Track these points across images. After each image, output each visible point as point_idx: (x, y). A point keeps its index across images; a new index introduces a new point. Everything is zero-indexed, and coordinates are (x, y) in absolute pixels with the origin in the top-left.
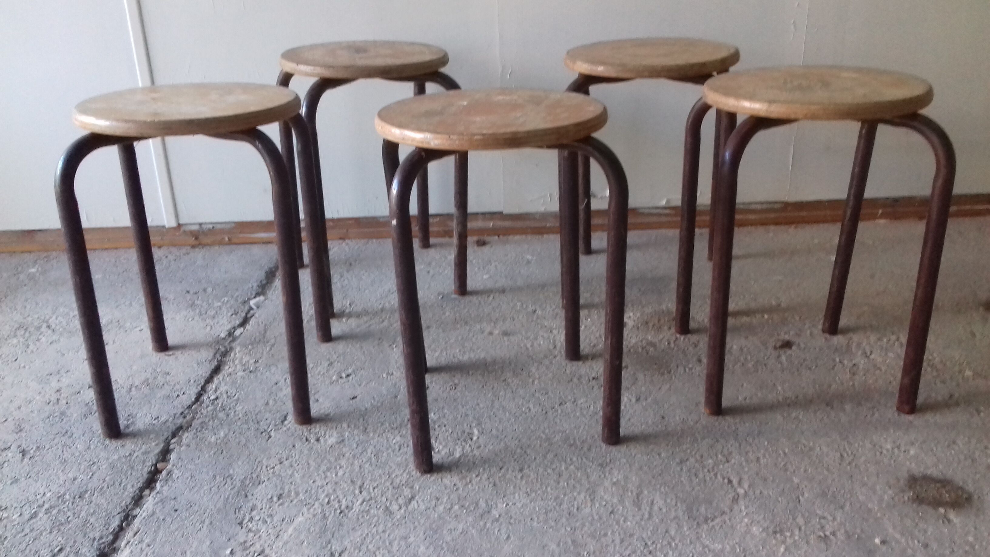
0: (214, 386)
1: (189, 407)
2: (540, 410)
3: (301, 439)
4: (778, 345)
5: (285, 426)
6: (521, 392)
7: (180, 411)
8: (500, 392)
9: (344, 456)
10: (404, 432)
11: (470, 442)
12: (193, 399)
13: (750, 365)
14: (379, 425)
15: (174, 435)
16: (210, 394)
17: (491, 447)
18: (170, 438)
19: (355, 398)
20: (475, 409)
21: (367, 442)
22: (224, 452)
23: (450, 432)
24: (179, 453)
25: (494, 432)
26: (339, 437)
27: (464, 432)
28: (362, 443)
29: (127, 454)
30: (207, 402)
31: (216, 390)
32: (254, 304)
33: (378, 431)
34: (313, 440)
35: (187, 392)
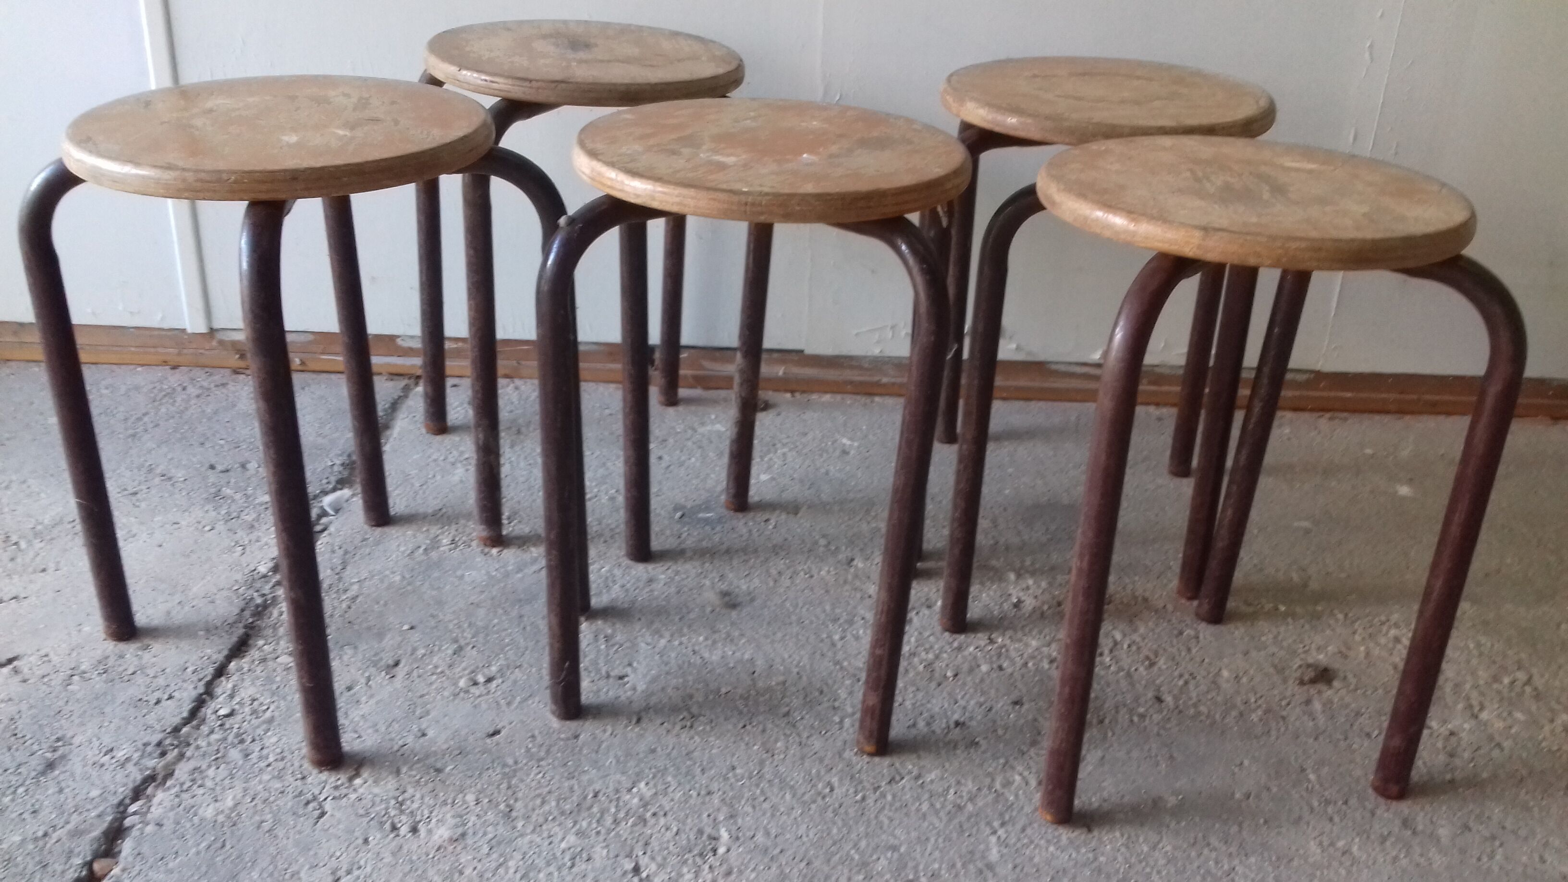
0: (230, 685)
1: (176, 730)
2: (852, 790)
3: (382, 824)
4: (1306, 678)
5: (355, 790)
6: (817, 744)
7: (156, 738)
8: (776, 741)
9: (461, 873)
10: (584, 824)
12: (185, 714)
13: (1254, 717)
14: (538, 801)
15: (137, 793)
16: (219, 705)
17: (753, 875)
18: (127, 801)
19: (496, 733)
20: (726, 779)
21: (511, 841)
22: (228, 846)
23: (675, 829)
24: (139, 842)
25: (760, 838)
26: (456, 826)
27: (700, 832)
28: (499, 843)
29: (40, 834)
30: (212, 720)
31: (232, 696)
32: (330, 505)
33: (534, 818)
34: (404, 830)
35: (176, 694)
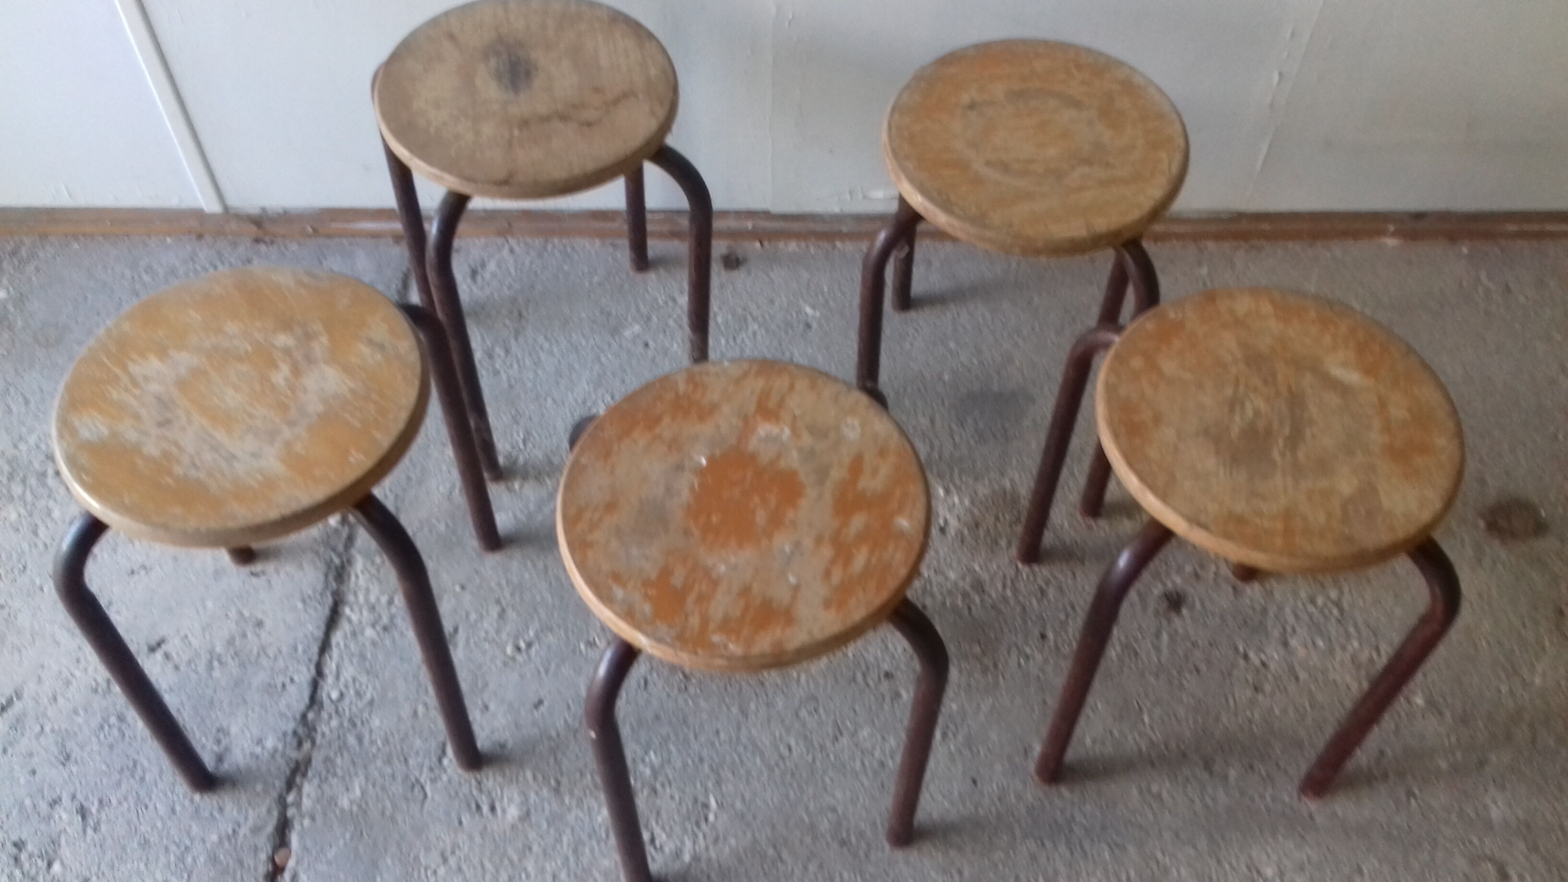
0: (334, 664)
1: (304, 717)
2: (805, 752)
3: (469, 806)
5: (444, 771)
6: (780, 703)
7: (291, 727)
8: (749, 702)
11: (703, 825)
12: (307, 700)
14: (578, 776)
15: (290, 784)
16: (330, 690)
17: (734, 842)
18: (285, 791)
19: (540, 702)
20: (713, 745)
21: (562, 817)
22: (365, 834)
23: (678, 799)
24: (301, 837)
25: (738, 803)
26: (522, 804)
28: (554, 819)
29: (230, 831)
30: (327, 705)
31: (337, 677)
33: (576, 792)
34: (485, 808)
35: (296, 678)
